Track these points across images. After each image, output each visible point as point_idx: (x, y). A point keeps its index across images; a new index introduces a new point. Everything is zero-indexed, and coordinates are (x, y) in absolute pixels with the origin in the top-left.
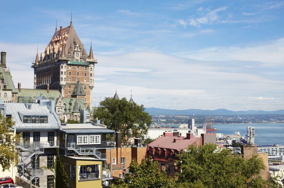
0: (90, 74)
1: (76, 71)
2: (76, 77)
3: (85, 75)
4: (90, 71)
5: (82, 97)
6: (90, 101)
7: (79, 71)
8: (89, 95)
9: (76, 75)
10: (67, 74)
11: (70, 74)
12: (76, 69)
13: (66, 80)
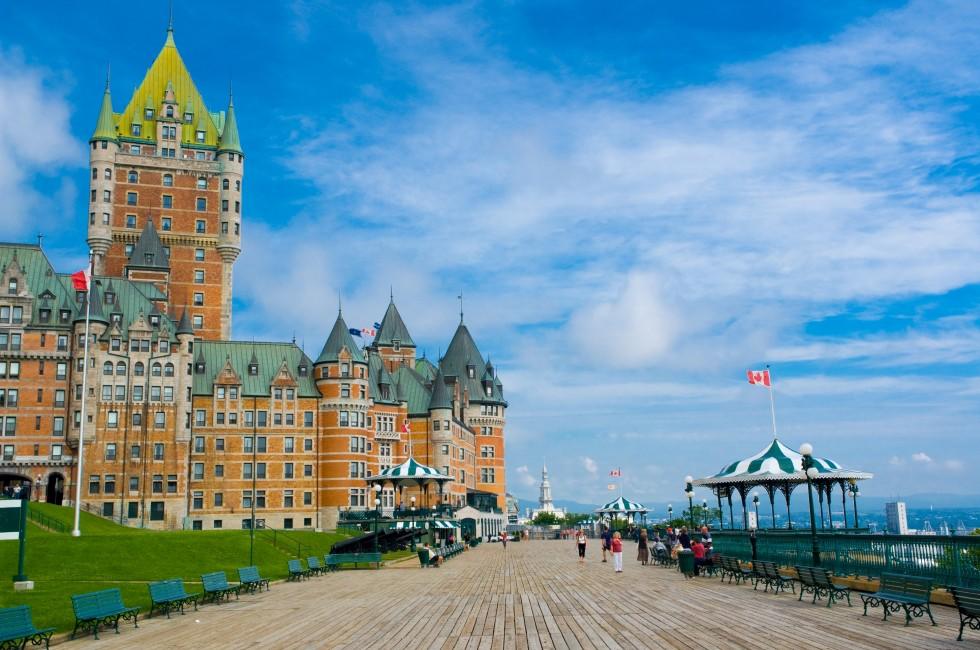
0: (220, 203)
1: (158, 191)
2: (159, 211)
3: (202, 207)
4: (219, 189)
5: (152, 276)
6: (220, 305)
7: (170, 191)
8: (216, 282)
9: (159, 205)
10: (119, 200)
11: (132, 202)
12: (159, 183)
13: (111, 222)
